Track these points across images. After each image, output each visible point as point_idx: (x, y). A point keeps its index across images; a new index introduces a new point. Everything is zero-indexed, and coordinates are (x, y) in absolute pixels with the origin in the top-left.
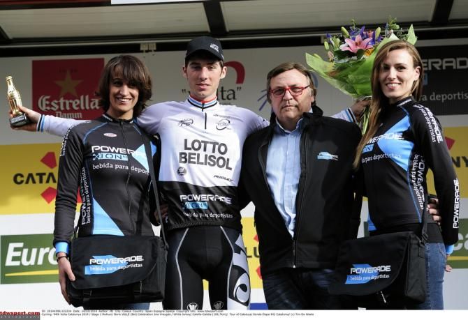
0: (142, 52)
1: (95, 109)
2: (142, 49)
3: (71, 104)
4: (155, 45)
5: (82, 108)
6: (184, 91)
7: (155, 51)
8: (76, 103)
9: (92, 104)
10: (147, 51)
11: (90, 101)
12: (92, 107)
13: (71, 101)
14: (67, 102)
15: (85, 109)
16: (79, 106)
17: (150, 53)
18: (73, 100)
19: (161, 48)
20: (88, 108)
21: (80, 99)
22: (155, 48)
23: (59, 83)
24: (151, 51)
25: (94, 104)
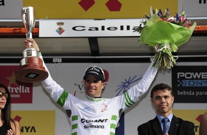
0: (54, 63)
1: (27, 92)
2: (54, 61)
3: (14, 90)
4: (61, 59)
5: (20, 92)
6: (76, 84)
7: (61, 63)
8: (17, 89)
9: (26, 90)
10: (57, 63)
11: (25, 89)
12: (26, 92)
13: (14, 88)
14: (12, 89)
15: (22, 92)
16: (18, 91)
17: (58, 63)
18: (15, 87)
19: (64, 61)
20: (23, 92)
21: (19, 87)
22: (61, 61)
23: (8, 78)
24: (59, 63)
25: (27, 90)
